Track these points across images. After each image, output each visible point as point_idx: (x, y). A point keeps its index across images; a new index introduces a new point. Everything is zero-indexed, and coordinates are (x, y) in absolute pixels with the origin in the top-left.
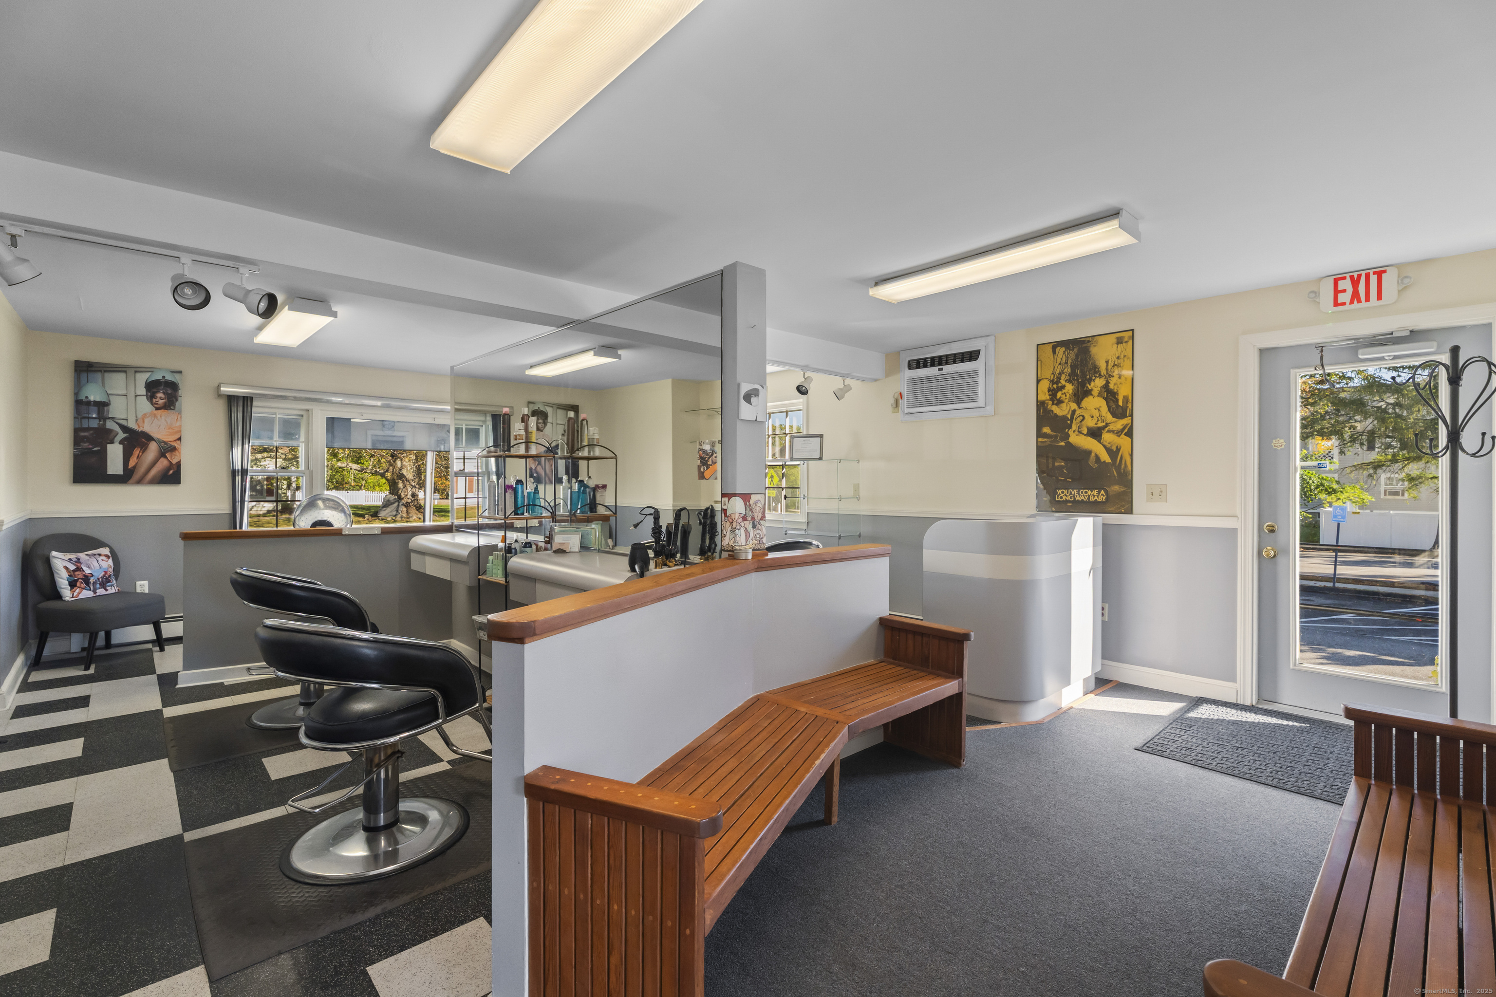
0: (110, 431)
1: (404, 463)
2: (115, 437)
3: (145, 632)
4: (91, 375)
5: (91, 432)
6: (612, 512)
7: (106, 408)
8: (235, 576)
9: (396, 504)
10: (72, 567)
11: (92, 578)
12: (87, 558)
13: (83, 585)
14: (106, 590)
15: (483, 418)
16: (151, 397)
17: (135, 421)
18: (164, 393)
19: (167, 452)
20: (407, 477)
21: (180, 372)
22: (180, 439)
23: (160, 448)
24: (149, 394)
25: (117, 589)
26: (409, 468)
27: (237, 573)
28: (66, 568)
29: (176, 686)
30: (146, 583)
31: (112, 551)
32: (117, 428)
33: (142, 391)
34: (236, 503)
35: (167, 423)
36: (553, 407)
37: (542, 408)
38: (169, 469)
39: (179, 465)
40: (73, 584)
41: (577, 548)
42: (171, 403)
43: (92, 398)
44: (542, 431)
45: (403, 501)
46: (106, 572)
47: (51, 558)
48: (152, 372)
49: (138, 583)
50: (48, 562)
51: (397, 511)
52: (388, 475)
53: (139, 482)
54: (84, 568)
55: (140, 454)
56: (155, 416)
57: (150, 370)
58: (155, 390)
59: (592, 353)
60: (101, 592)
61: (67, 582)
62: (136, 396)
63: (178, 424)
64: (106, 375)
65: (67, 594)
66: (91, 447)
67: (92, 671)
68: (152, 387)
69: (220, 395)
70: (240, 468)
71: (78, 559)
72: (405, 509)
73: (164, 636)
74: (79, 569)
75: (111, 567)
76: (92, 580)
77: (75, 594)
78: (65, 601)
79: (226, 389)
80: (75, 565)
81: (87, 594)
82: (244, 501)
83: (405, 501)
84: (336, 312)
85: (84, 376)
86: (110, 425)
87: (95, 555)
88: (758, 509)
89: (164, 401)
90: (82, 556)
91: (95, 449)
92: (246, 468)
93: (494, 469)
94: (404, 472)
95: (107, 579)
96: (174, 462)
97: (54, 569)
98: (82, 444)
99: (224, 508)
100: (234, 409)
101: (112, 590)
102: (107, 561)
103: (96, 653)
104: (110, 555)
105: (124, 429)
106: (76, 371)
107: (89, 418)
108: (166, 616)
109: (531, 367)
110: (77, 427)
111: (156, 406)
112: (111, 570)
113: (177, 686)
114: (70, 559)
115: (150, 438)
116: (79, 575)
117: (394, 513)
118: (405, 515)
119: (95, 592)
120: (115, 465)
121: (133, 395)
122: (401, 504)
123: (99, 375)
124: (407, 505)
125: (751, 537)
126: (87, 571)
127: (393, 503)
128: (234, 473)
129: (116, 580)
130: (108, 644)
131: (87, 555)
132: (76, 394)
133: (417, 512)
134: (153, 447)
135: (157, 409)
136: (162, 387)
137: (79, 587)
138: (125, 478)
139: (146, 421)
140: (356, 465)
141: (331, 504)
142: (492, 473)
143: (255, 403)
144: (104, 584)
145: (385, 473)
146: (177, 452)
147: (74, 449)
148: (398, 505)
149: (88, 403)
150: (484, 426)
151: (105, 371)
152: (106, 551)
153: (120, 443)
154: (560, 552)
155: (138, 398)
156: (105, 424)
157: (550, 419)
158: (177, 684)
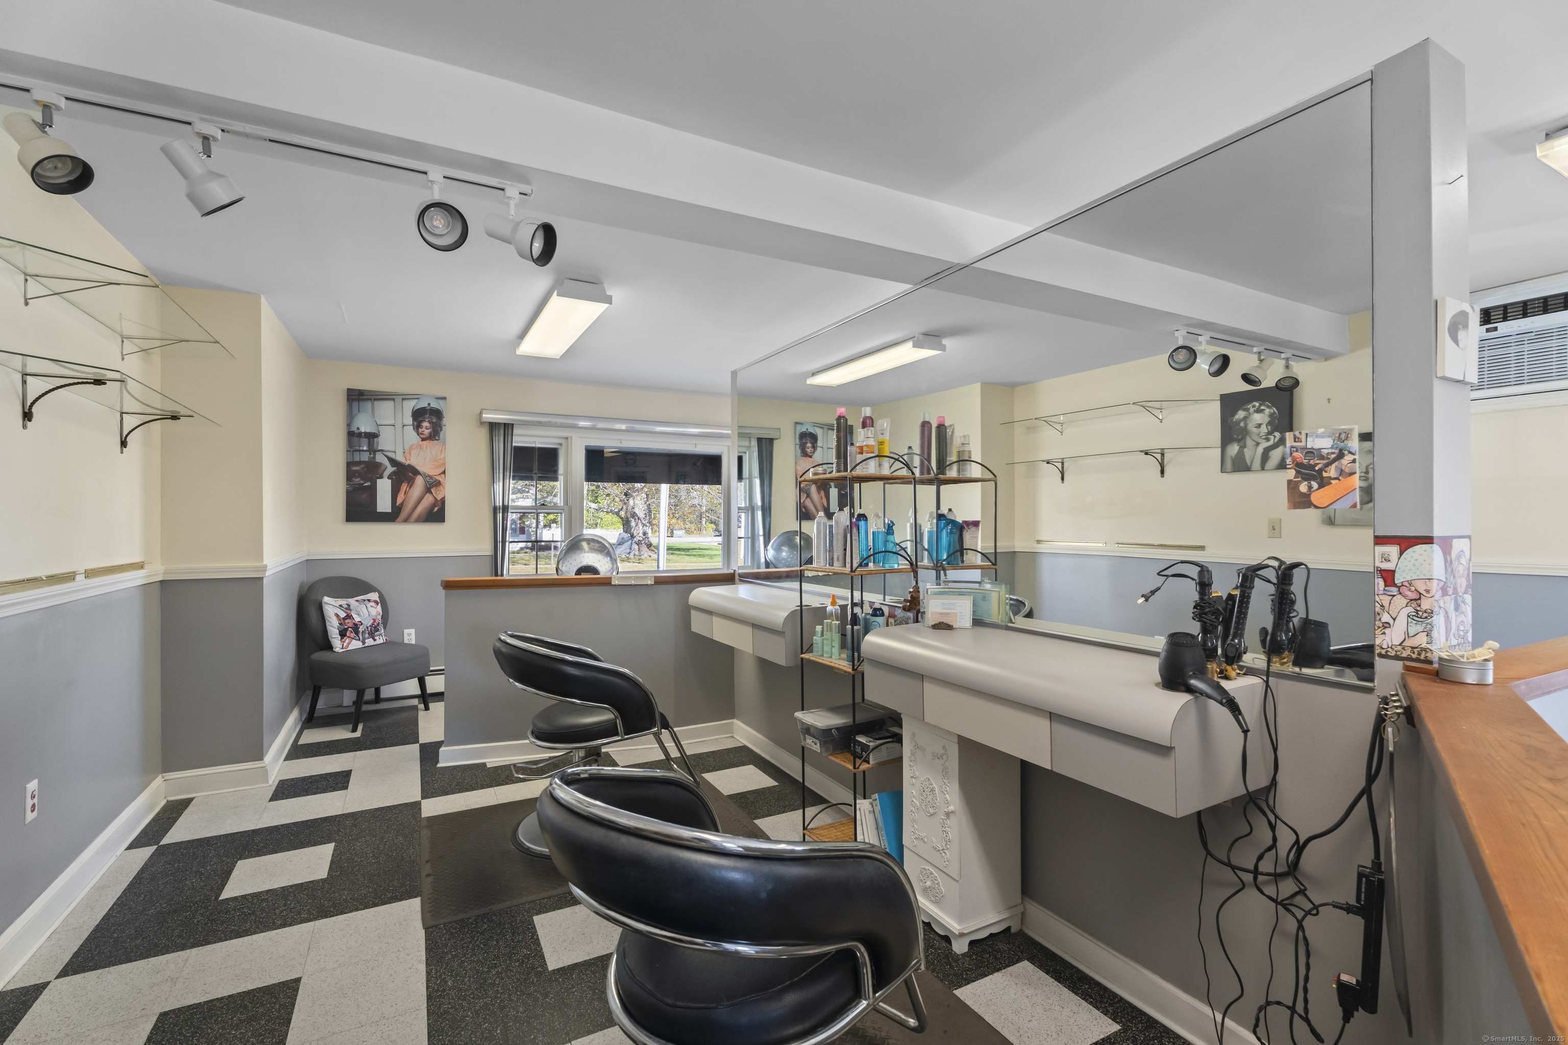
0: (380, 464)
1: (637, 502)
2: (384, 471)
3: (411, 687)
4: (362, 404)
5: (363, 466)
6: (991, 562)
7: (375, 439)
8: (498, 644)
9: (630, 542)
10: (343, 615)
11: (361, 627)
12: (357, 604)
13: (353, 635)
14: (375, 640)
15: (747, 444)
16: (417, 427)
17: (402, 453)
18: (430, 422)
19: (432, 487)
20: (639, 515)
21: (445, 398)
22: (444, 472)
23: (426, 482)
24: (416, 423)
25: (384, 639)
26: (641, 506)
27: (500, 639)
28: (337, 615)
29: (436, 765)
30: (412, 631)
31: (381, 597)
32: (386, 462)
33: (409, 420)
34: (498, 543)
35: (432, 454)
36: (823, 428)
37: (811, 430)
38: (434, 506)
39: (443, 501)
40: (343, 634)
41: (967, 622)
42: (435, 434)
43: (363, 430)
44: (811, 457)
45: (635, 539)
46: (374, 620)
47: (323, 604)
48: (418, 399)
49: (406, 631)
50: (320, 608)
51: (631, 549)
52: (622, 513)
53: (406, 520)
54: (354, 616)
55: (408, 489)
56: (421, 447)
57: (416, 397)
58: (421, 419)
59: (910, 344)
60: (369, 642)
61: (338, 631)
62: (403, 426)
63: (442, 456)
64: (376, 403)
65: (337, 644)
66: (362, 482)
67: (358, 734)
68: (419, 415)
69: (482, 423)
70: (501, 504)
71: (349, 605)
72: (637, 547)
73: (429, 691)
74: (349, 617)
75: (379, 614)
76: (361, 629)
77: (345, 644)
78: (335, 652)
79: (489, 416)
80: (346, 612)
81: (356, 644)
82: (505, 541)
83: (636, 539)
84: (611, 297)
85: (355, 404)
86: (380, 458)
87: (364, 600)
88: (1461, 568)
89: (429, 430)
90: (352, 601)
91: (366, 484)
92: (507, 504)
93: (760, 504)
94: (636, 510)
95: (375, 627)
96: (439, 498)
97: (326, 617)
98: (354, 479)
99: (486, 549)
100: (495, 439)
101: (380, 640)
102: (376, 608)
103: (365, 708)
104: (379, 601)
105: (393, 462)
106: (348, 400)
107: (360, 451)
108: (431, 669)
109: (813, 374)
110: (349, 460)
111: (422, 436)
112: (380, 617)
113: (439, 765)
114: (341, 606)
115: (416, 472)
116: (349, 623)
117: (628, 551)
118: (637, 553)
119: (364, 643)
120: (384, 504)
121: (401, 425)
122: (634, 541)
123: (369, 404)
124: (639, 543)
125: (1453, 632)
126: (357, 619)
127: (628, 541)
128: (495, 510)
129: (385, 628)
130: (377, 699)
131: (357, 601)
132: (349, 425)
133: (648, 550)
134: (419, 481)
135: (423, 440)
136: (428, 415)
137: (349, 637)
138: (391, 517)
139: (413, 452)
140: (594, 504)
141: (596, 545)
142: (758, 508)
143: (515, 432)
144: (372, 633)
145: (619, 511)
146: (441, 487)
147: (347, 485)
148: (632, 543)
149: (360, 435)
150: (747, 453)
151: (375, 400)
152: (374, 596)
153: (389, 478)
154: (942, 626)
155: (405, 427)
156: (374, 458)
157: (819, 443)
158: (437, 762)
